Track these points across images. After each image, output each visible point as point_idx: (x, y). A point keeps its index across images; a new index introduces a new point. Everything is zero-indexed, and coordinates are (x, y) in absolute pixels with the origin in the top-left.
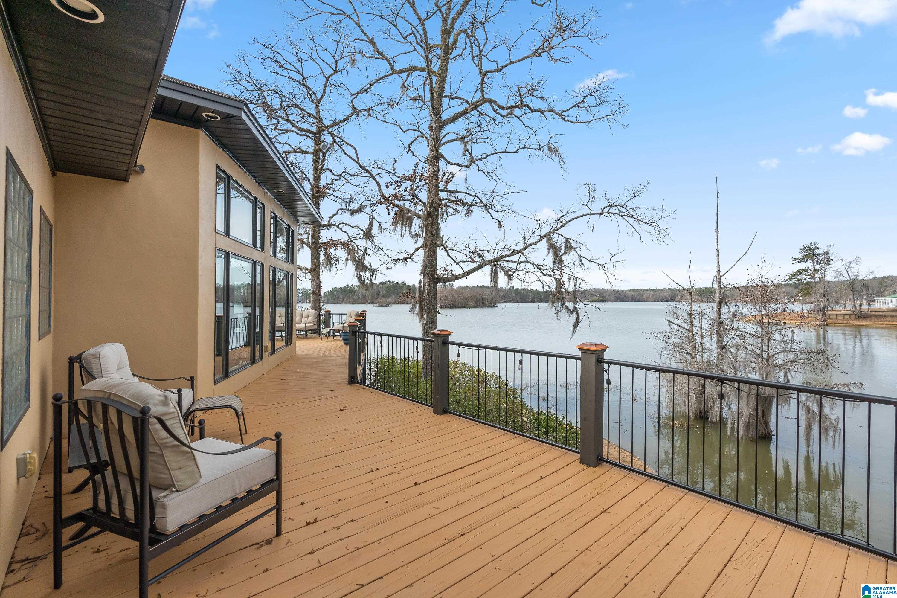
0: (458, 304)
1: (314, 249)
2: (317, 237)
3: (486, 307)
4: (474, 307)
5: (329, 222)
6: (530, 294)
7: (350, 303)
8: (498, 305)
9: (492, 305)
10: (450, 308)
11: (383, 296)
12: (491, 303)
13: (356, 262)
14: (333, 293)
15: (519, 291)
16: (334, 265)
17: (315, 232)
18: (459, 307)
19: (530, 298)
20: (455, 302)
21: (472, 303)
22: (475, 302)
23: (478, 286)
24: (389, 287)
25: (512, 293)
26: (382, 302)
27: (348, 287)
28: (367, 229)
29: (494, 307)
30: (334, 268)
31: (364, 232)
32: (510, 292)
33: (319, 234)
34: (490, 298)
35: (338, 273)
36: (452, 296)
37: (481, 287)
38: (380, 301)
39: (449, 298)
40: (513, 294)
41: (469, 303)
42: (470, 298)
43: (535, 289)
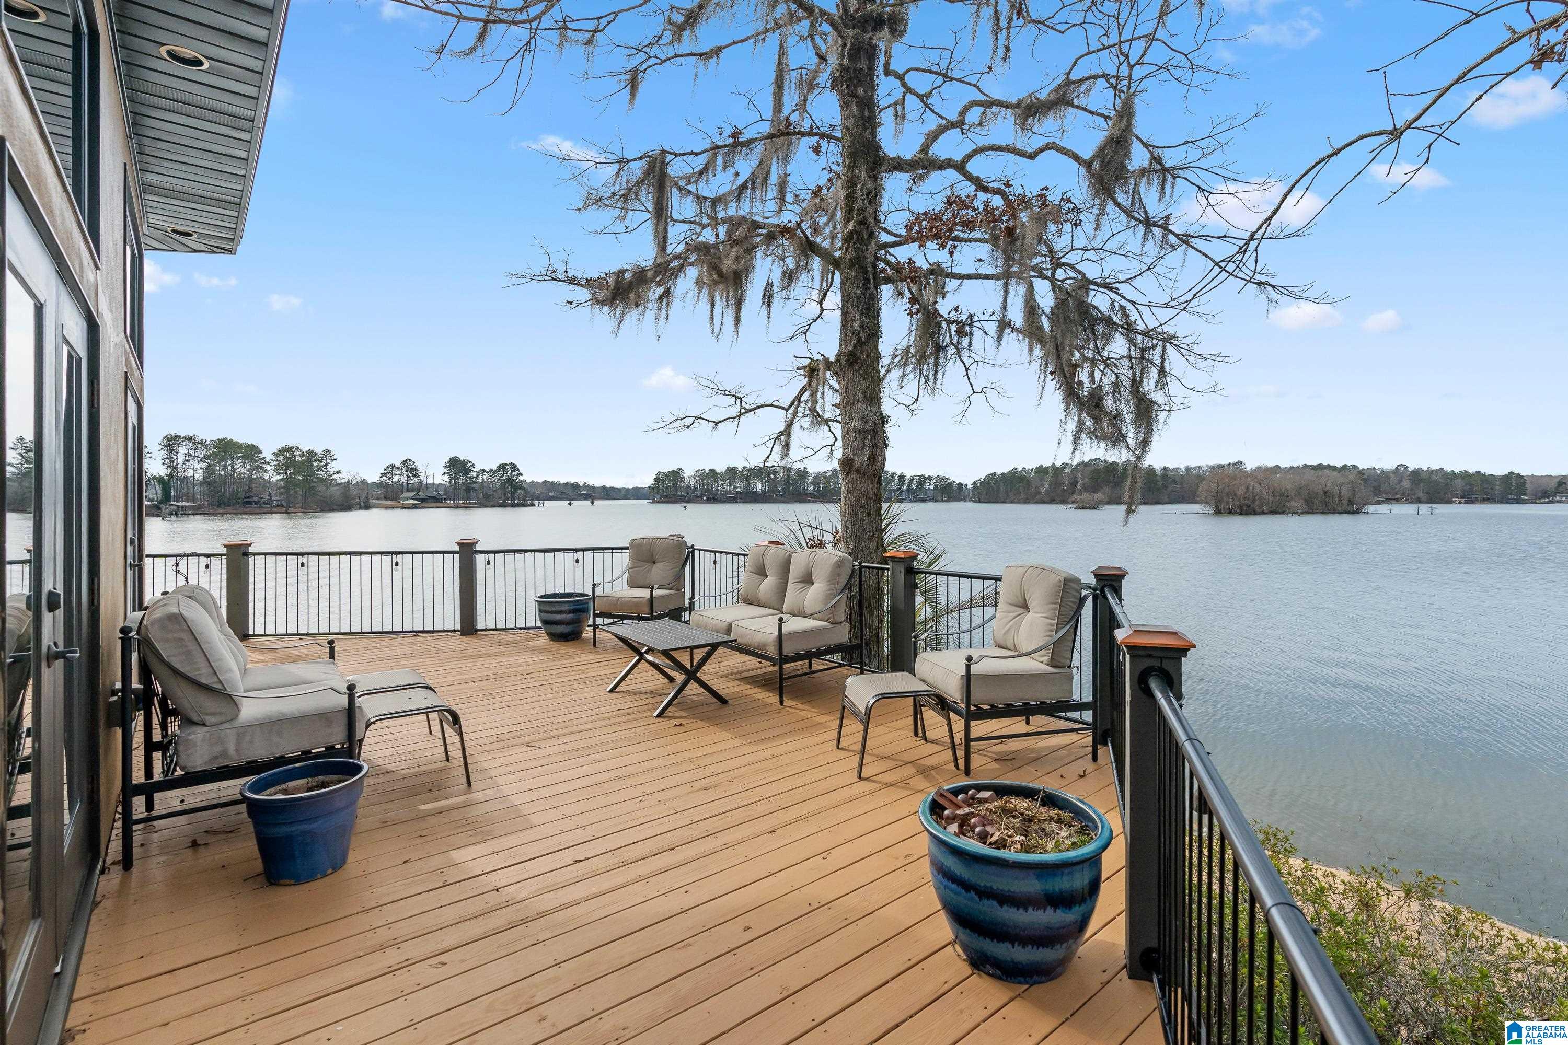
0: (1261, 506)
1: (851, 266)
2: (862, 210)
3: (1334, 511)
4: (1302, 513)
5: (925, 149)
6: (1459, 483)
7: (1019, 502)
8: (1371, 508)
9: (1353, 507)
10: (1241, 514)
11: (1085, 489)
12: (1351, 503)
13: (1042, 341)
14: (989, 483)
15: (1423, 476)
16: (951, 350)
17: (854, 186)
18: (1263, 513)
19: (1459, 493)
20: (1254, 501)
21: (1295, 504)
22: (1306, 501)
23: (1306, 466)
24: (1096, 472)
25: (1400, 481)
26: (1082, 501)
27: (1016, 472)
28: (1102, 149)
29: (1358, 512)
30: (952, 369)
31: (1088, 165)
32: (1394, 480)
33: (874, 196)
34: (1345, 492)
35: (978, 399)
36: (1247, 488)
37: (1314, 468)
38: (1078, 498)
39: (1239, 492)
40: (1406, 484)
41: (1293, 504)
42: (1292, 494)
43: (1472, 469)
